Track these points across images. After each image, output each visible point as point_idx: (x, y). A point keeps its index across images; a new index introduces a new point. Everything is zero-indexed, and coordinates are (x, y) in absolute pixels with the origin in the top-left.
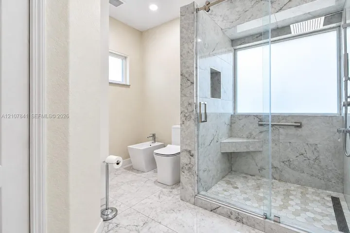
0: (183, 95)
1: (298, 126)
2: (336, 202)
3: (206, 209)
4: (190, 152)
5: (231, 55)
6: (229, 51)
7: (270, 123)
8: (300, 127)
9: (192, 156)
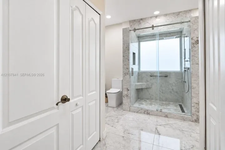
0: (124, 65)
1: (165, 76)
2: (181, 106)
3: (134, 112)
4: (127, 88)
5: (137, 43)
6: (137, 42)
7: (159, 75)
8: (166, 76)
9: (128, 90)
